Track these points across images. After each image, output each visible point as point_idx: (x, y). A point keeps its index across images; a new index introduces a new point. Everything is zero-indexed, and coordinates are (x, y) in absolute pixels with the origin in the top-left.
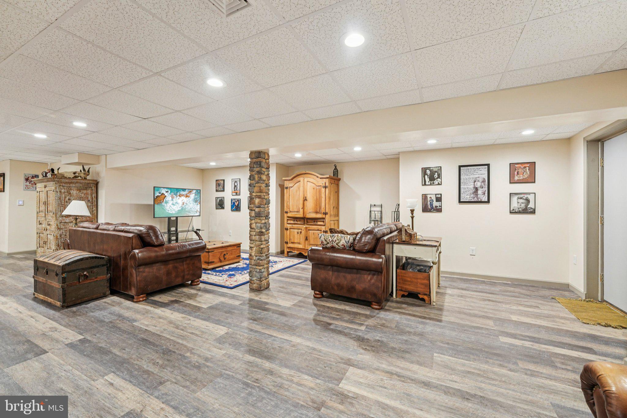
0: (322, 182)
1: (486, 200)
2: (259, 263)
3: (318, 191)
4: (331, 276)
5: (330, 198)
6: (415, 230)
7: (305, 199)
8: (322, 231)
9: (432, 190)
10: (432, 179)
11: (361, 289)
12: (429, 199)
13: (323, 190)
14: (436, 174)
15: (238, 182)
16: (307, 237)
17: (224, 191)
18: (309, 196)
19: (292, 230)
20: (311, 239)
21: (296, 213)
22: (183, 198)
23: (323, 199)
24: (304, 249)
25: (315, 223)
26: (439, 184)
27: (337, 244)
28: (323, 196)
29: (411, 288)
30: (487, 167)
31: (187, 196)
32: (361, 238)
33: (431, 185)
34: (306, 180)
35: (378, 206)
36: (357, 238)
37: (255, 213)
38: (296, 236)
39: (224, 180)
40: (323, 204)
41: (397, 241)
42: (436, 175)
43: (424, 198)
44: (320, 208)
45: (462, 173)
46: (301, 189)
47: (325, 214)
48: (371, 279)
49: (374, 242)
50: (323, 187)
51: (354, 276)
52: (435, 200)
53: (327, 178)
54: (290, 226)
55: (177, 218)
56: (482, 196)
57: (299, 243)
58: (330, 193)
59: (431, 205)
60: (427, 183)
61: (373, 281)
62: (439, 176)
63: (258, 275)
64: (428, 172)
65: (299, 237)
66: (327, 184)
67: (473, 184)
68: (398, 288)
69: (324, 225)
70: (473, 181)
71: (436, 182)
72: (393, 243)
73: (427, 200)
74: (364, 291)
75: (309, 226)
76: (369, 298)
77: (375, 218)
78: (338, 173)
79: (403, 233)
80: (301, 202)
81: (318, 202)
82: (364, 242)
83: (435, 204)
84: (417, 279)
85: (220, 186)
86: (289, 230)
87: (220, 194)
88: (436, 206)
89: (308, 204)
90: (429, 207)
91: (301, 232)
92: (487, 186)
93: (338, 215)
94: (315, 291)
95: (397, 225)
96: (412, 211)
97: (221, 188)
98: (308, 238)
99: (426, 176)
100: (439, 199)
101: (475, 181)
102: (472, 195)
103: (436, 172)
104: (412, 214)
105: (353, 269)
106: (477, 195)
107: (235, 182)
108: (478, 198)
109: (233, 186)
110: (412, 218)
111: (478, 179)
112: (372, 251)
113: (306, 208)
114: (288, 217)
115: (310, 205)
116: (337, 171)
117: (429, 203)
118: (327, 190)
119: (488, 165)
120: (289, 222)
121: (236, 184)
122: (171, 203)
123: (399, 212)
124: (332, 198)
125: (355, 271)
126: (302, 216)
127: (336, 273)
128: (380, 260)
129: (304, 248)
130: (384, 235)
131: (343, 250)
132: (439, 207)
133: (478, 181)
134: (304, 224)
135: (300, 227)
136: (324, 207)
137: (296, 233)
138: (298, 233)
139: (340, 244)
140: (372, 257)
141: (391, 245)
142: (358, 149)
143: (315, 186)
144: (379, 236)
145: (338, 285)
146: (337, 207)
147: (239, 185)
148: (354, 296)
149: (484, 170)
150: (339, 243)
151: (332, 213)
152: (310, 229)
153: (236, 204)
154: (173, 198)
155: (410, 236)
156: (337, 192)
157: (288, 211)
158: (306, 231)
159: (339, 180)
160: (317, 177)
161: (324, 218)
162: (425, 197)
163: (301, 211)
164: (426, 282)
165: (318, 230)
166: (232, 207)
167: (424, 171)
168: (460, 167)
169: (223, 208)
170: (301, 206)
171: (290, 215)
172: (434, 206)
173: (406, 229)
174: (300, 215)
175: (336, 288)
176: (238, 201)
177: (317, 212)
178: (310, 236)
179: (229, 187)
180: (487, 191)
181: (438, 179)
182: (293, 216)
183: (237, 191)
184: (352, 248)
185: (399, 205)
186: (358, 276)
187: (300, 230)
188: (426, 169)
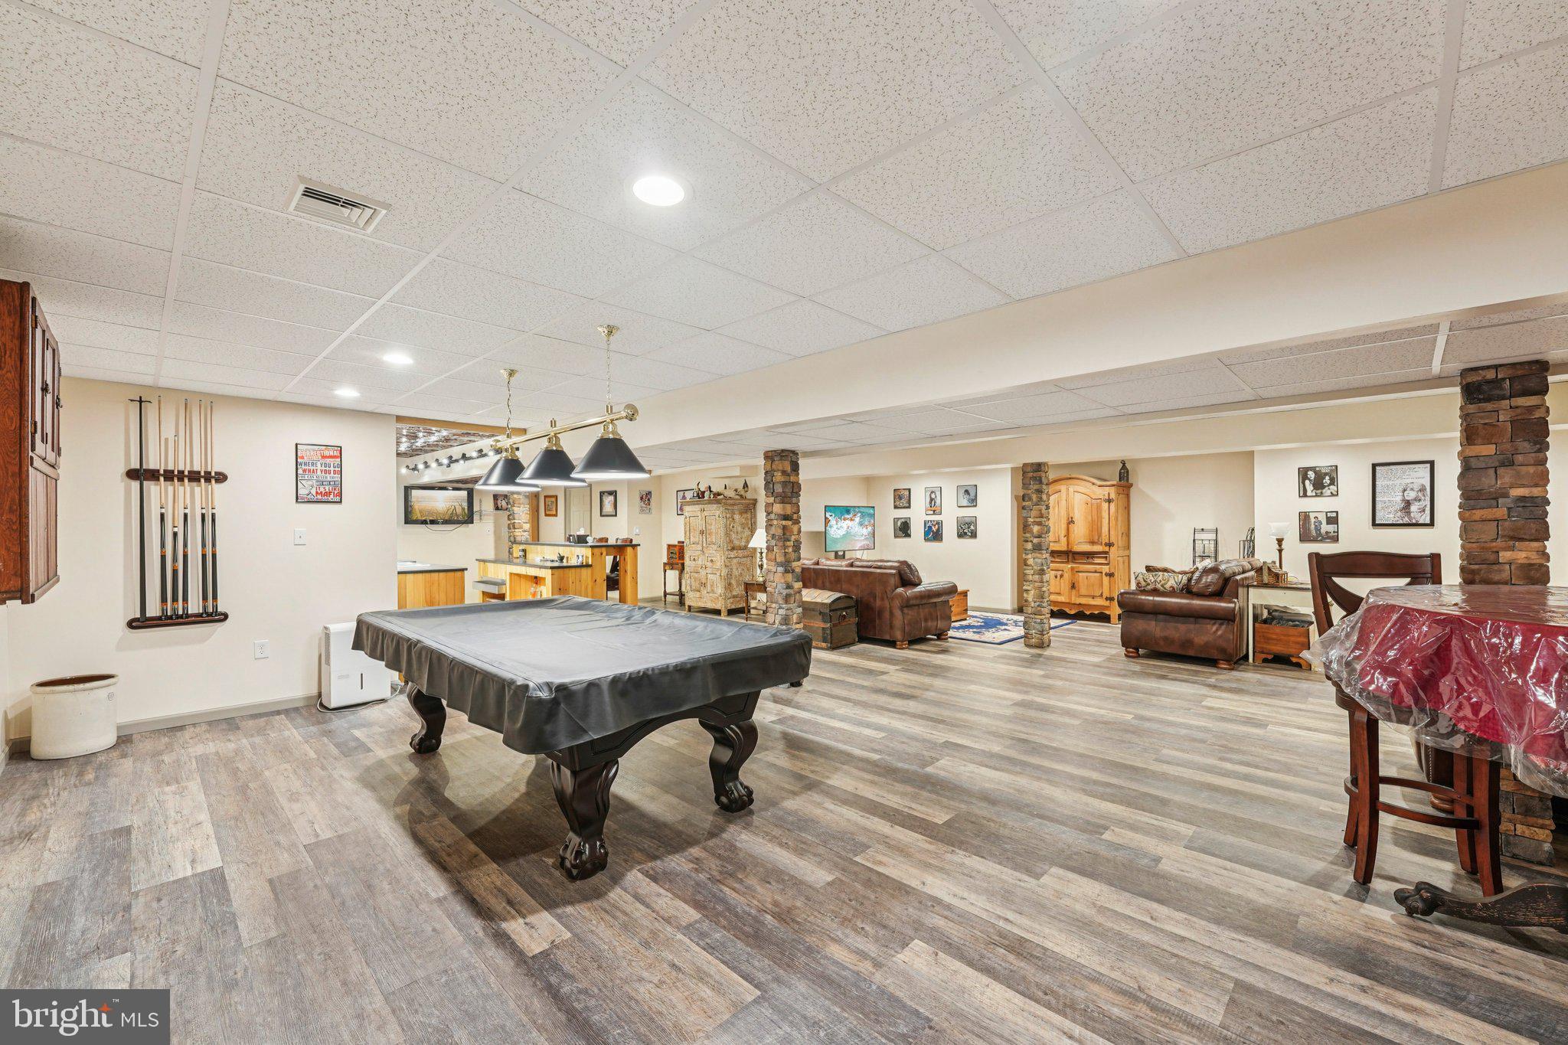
0: (1103, 492)
1: (1428, 521)
2: (1040, 611)
3: (1095, 506)
4: (1154, 628)
5: (1117, 519)
6: (1284, 569)
7: (1071, 521)
8: (1104, 573)
9: (1319, 506)
10: (1319, 485)
11: (1202, 643)
12: (1313, 520)
13: (1105, 505)
14: (1327, 478)
15: (938, 494)
16: (1073, 584)
17: (909, 507)
18: (1079, 515)
20: (1081, 584)
21: (1053, 545)
22: (848, 522)
23: (1105, 522)
24: (1069, 603)
25: (1090, 560)
26: (1332, 495)
27: (1162, 586)
28: (1105, 515)
29: (1279, 649)
30: (1428, 465)
31: (851, 520)
32: (1200, 578)
33: (1316, 496)
34: (1071, 489)
35: (1210, 531)
36: (1194, 578)
37: (1034, 545)
38: (1053, 581)
39: (909, 490)
40: (1105, 529)
41: (1255, 583)
42: (1327, 480)
43: (1302, 517)
44: (1100, 535)
45: (1378, 475)
46: (1064, 503)
47: (1110, 545)
48: (1217, 630)
49: (1221, 581)
50: (1106, 501)
51: (1192, 626)
52: (1324, 522)
53: (1113, 485)
55: (844, 552)
56: (1420, 514)
57: (1059, 594)
58: (1117, 511)
59: (1318, 529)
60: (1309, 493)
61: (1219, 633)
62: (1333, 482)
63: (1038, 627)
64: (1311, 475)
65: (1058, 583)
66: (1113, 496)
67: (1401, 494)
68: (1257, 650)
69: (1108, 564)
70: (1401, 489)
71: (1327, 492)
72: (1248, 587)
73: (1309, 522)
74: (1207, 645)
75: (1078, 565)
76: (1215, 655)
77: (1204, 552)
78: (1128, 475)
79: (1265, 572)
80: (1064, 526)
81: (1095, 527)
82: (1206, 582)
83: (1325, 528)
84: (1289, 636)
85: (902, 499)
87: (903, 514)
88: (1327, 533)
89: (1076, 528)
90: (1314, 533)
91: (1061, 576)
92: (1428, 498)
93: (1128, 547)
94: (1127, 648)
95: (1253, 563)
96: (1280, 541)
97: (904, 502)
98: (1076, 585)
99: (1307, 482)
100: (1333, 520)
101: (1405, 490)
102: (1399, 514)
103: (1326, 474)
104: (1280, 545)
105: (1189, 617)
106: (1409, 513)
107: (932, 492)
108: (1410, 518)
109: (928, 500)
110: (1280, 551)
111: (1411, 486)
112: (1218, 594)
113: (1072, 535)
115: (1080, 531)
116: (1128, 472)
117: (1313, 526)
118: (1112, 505)
119: (1432, 463)
121: (933, 496)
122: (835, 526)
123: (1253, 541)
124: (1120, 519)
125: (1192, 619)
126: (1064, 548)
127: (1162, 624)
128: (1232, 605)
129: (1068, 601)
130: (1234, 574)
131: (1172, 593)
132: (1332, 534)
133: (1412, 489)
134: (1067, 562)
135: (1060, 566)
136: (1107, 533)
137: (1052, 577)
138: (1056, 577)
139: (1167, 586)
140: (1219, 601)
141: (1246, 589)
143: (1089, 500)
144: (1227, 575)
145: (1166, 639)
146: (1127, 534)
147: (939, 498)
148: (1191, 653)
149: (1424, 472)
150: (1165, 584)
151: (1120, 545)
152: (1080, 570)
153: (934, 529)
154: (837, 522)
155: (1277, 576)
156: (1127, 508)
158: (1073, 575)
159: (1131, 485)
160: (1093, 484)
161: (1106, 553)
162: (1304, 517)
163: (1064, 540)
164: (1304, 640)
165: (1096, 572)
166: (926, 534)
167: (1303, 473)
168: (1374, 466)
169: (909, 536)
170: (1063, 532)
172: (1323, 531)
173: (1269, 568)
174: (1062, 547)
175: (1162, 643)
176: (938, 523)
177: (1093, 543)
178: (1081, 580)
179: (919, 500)
180: (1429, 506)
181: (1331, 487)
183: (935, 508)
184: (1187, 590)
185: (1253, 530)
186: (1197, 625)
187: (1060, 572)
188: (1307, 470)
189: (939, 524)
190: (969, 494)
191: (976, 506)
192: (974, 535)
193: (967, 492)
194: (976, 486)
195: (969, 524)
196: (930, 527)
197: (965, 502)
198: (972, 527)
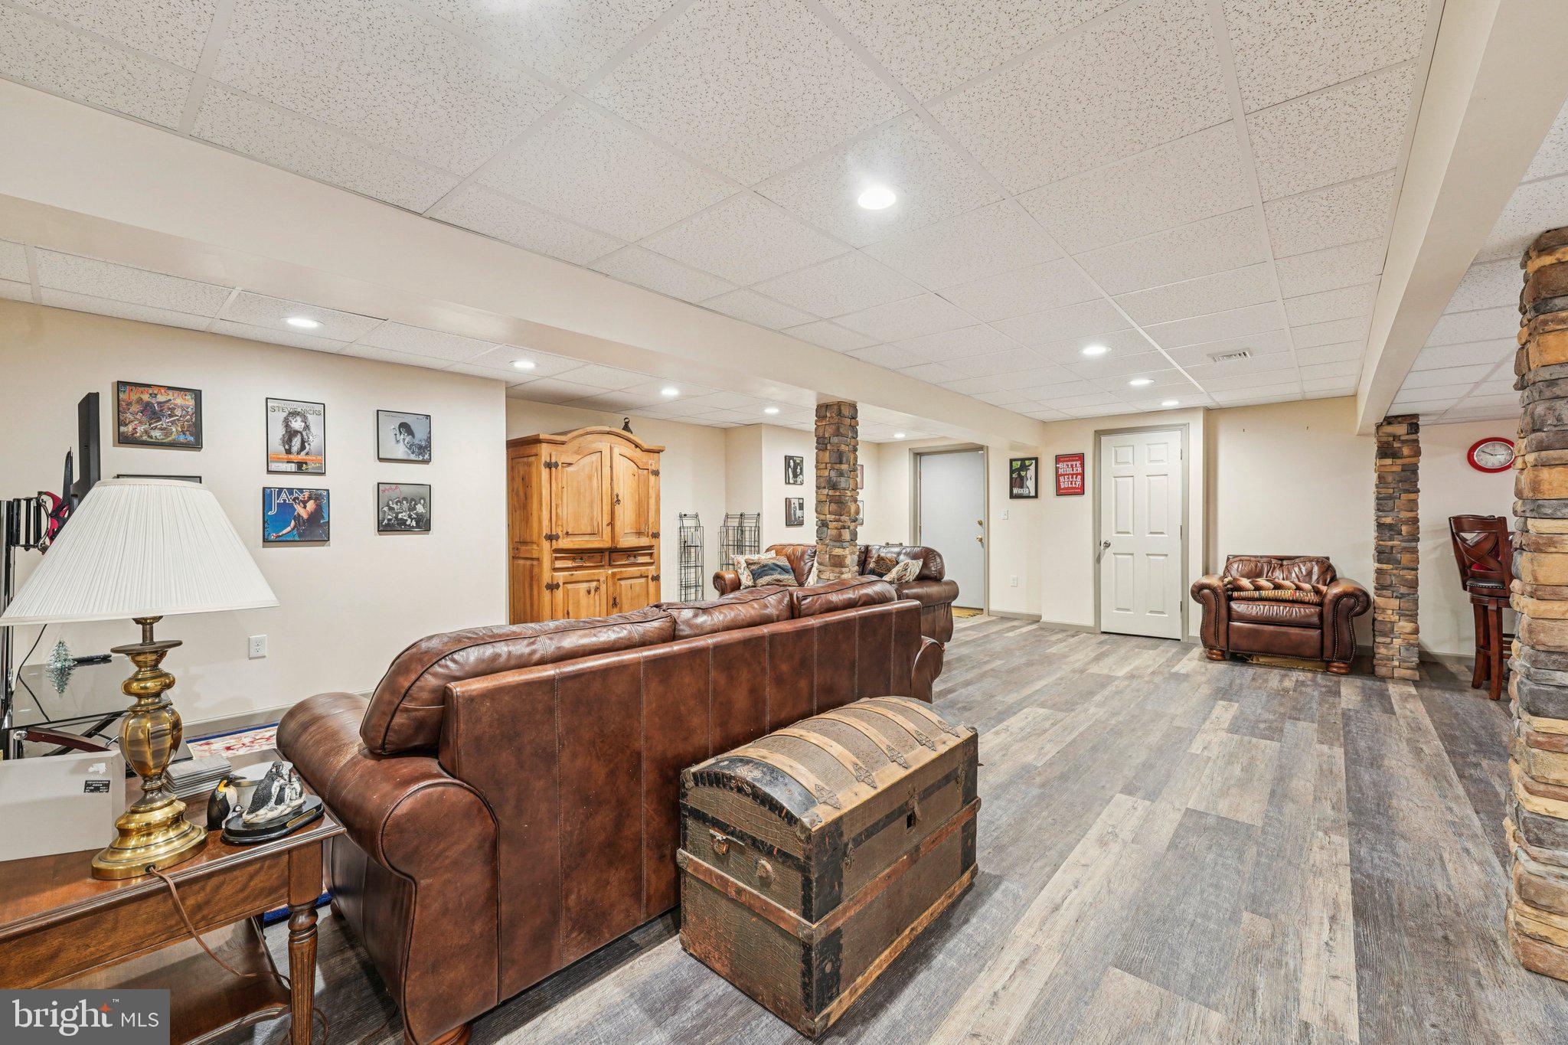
0: (648, 461)
3: (642, 480)
7: (616, 501)
8: (650, 577)
10: (795, 472)
12: (793, 506)
13: (652, 479)
14: (799, 468)
15: (314, 420)
16: (615, 599)
18: (625, 493)
19: (569, 586)
20: (624, 600)
21: (587, 538)
23: (653, 503)
25: (632, 560)
26: (801, 483)
28: (652, 493)
33: (794, 484)
34: (616, 452)
38: (584, 600)
40: (652, 512)
44: (646, 522)
46: (606, 471)
47: (657, 535)
50: (652, 472)
52: (798, 508)
54: (564, 576)
59: (795, 514)
60: (791, 481)
62: (801, 471)
64: (792, 463)
65: (592, 602)
66: (658, 467)
69: (654, 564)
71: (799, 480)
73: (791, 508)
75: (619, 570)
80: (607, 508)
81: (640, 507)
83: (798, 513)
86: (561, 588)
88: (799, 517)
89: (621, 512)
90: (793, 518)
91: (597, 589)
98: (618, 600)
99: (790, 470)
100: (801, 507)
103: (798, 464)
107: (294, 414)
109: (278, 432)
113: (618, 524)
114: (557, 551)
115: (626, 515)
117: (793, 512)
118: (658, 480)
120: (559, 564)
121: (297, 424)
126: (606, 545)
132: (801, 519)
134: (608, 566)
135: (594, 574)
137: (583, 592)
138: (589, 592)
142: (670, 392)
143: (638, 468)
147: (314, 430)
152: (624, 576)
153: (300, 512)
157: (560, 534)
158: (614, 584)
160: (637, 446)
161: (651, 547)
162: (789, 504)
163: (605, 531)
165: (641, 577)
166: (270, 522)
167: (788, 459)
170: (604, 519)
171: (564, 543)
172: (797, 516)
174: (604, 542)
176: (312, 497)
177: (639, 534)
178: (624, 592)
179: (239, 431)
181: (801, 476)
182: (576, 547)
183: (302, 456)
185: (759, 515)
187: (594, 584)
188: (791, 458)
189: (320, 498)
190: (410, 432)
191: (427, 462)
192: (423, 524)
193: (405, 428)
194: (428, 417)
195: (413, 501)
196: (286, 508)
197: (401, 451)
198: (420, 508)
